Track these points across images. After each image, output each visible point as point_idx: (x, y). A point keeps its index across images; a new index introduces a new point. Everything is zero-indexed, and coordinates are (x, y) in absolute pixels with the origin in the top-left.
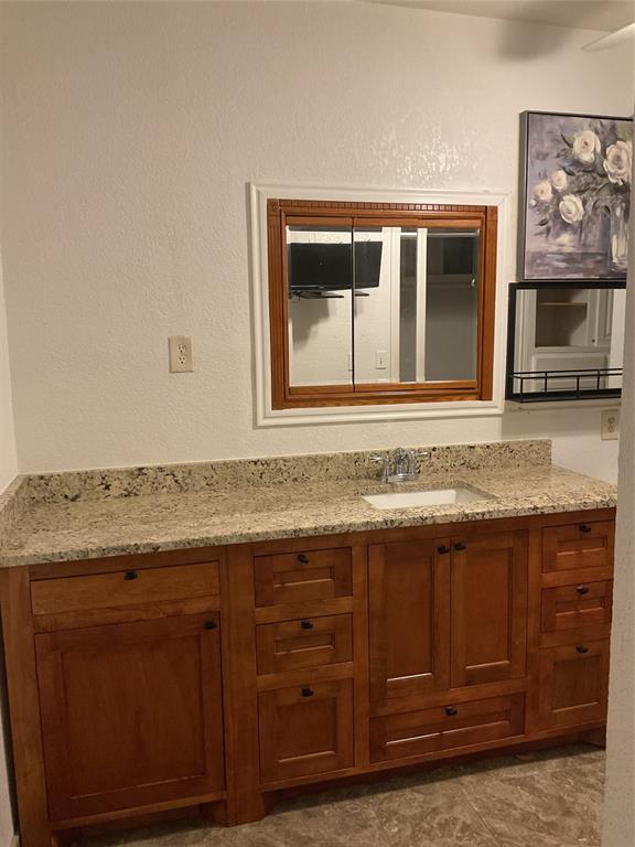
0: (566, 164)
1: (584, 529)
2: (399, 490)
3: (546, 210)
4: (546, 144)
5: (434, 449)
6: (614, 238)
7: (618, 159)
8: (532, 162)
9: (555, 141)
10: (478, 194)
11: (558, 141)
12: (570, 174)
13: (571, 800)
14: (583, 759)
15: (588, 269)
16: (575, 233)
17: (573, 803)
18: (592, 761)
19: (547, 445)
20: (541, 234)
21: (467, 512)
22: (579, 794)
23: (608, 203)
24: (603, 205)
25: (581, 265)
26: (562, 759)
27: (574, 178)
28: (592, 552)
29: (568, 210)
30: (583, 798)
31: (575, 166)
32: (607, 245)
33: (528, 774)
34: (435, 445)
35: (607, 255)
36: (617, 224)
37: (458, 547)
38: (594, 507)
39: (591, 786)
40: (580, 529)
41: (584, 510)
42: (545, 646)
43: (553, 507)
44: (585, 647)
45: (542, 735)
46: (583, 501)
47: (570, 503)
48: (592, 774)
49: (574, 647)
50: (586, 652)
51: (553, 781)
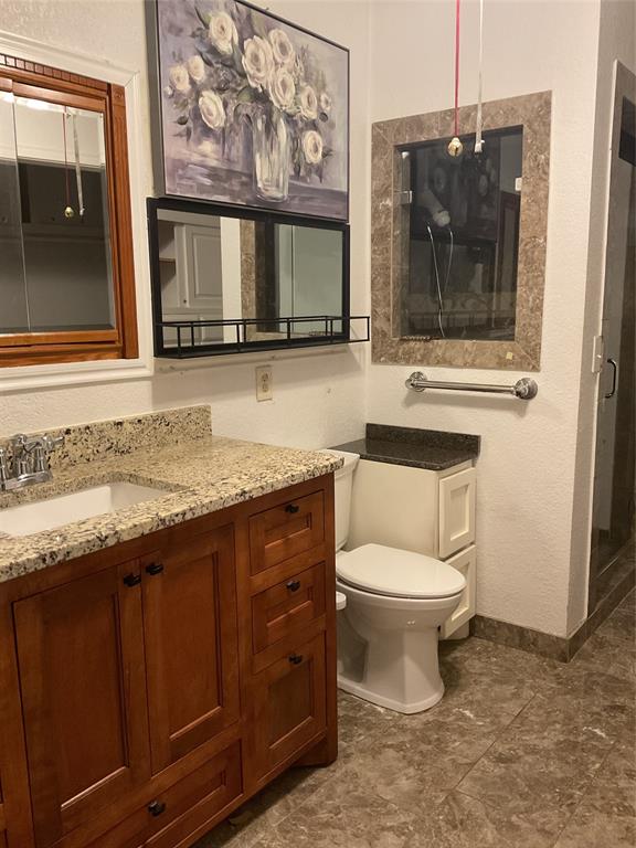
0: (203, 50)
1: (290, 509)
2: (28, 498)
3: (185, 105)
4: (178, 14)
5: (68, 432)
6: (258, 156)
7: (255, 58)
8: (163, 34)
9: (189, 13)
10: (97, 62)
11: (191, 14)
12: (208, 63)
14: (304, 790)
15: (233, 191)
16: (218, 142)
18: (313, 789)
19: (205, 411)
20: (180, 135)
21: (163, 515)
22: (321, 843)
23: (249, 111)
24: (244, 112)
25: (226, 185)
27: (212, 70)
28: (299, 535)
29: (208, 110)
31: (212, 55)
32: (251, 164)
33: (253, 842)
34: (68, 426)
35: (252, 177)
36: (259, 141)
37: (152, 569)
38: (301, 480)
39: (326, 825)
40: (287, 510)
41: (292, 486)
42: (258, 670)
43: (262, 487)
44: (298, 655)
45: (261, 783)
46: (289, 474)
47: (278, 479)
48: (321, 806)
49: (288, 660)
50: (300, 661)
51: (285, 838)
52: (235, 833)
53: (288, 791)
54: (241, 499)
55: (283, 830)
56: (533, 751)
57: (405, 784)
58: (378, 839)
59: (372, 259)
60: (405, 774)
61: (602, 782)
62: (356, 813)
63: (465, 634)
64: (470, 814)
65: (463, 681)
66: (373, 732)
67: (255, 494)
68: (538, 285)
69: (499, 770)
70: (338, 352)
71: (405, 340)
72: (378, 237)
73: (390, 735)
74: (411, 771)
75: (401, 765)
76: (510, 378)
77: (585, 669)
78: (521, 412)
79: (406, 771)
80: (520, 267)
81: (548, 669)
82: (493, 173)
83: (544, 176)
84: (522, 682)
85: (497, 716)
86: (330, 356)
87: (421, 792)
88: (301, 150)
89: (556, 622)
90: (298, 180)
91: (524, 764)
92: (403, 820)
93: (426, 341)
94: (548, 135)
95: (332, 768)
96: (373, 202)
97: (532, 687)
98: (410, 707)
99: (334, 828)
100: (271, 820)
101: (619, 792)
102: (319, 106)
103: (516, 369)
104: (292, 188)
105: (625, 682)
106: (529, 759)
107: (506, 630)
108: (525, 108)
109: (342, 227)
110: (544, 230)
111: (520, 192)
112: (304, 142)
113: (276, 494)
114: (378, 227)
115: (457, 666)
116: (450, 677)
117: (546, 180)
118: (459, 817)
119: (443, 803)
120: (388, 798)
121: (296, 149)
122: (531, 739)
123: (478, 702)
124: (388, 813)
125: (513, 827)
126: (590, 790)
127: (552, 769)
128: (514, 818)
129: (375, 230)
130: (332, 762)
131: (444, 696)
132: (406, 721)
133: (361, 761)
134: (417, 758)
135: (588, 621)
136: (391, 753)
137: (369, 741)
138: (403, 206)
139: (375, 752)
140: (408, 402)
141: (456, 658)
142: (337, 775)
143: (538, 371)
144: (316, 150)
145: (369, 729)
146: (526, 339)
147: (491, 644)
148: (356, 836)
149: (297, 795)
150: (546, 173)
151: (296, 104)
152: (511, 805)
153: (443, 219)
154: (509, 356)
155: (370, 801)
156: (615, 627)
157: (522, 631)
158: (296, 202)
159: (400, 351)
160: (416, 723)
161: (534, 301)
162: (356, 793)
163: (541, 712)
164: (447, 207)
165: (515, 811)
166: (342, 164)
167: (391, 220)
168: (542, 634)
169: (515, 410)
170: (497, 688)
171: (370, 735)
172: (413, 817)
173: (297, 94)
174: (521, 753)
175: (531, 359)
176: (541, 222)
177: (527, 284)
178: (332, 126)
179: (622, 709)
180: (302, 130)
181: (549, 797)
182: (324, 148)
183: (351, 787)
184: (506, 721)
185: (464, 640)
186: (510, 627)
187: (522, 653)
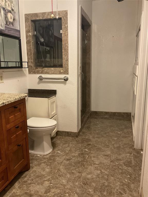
1: (15, 107)
13: (29, 191)
14: (23, 177)
17: (30, 191)
22: (30, 188)
26: (18, 182)
28: (18, 114)
30: (31, 188)
33: (12, 193)
38: (18, 100)
39: (30, 184)
40: (14, 108)
41: (16, 101)
42: (10, 149)
43: (8, 102)
44: (20, 144)
45: (13, 177)
46: (15, 98)
47: (12, 100)
48: (28, 180)
49: (17, 146)
50: (20, 146)
51: (20, 189)
52: (7, 192)
53: (19, 178)
54: (3, 105)
55: (20, 188)
56: (74, 156)
57: (47, 170)
58: (44, 183)
59: (27, 48)
60: (47, 168)
61: (89, 160)
62: (37, 179)
63: (55, 135)
64: (63, 173)
65: (57, 145)
66: (38, 161)
67: (7, 103)
68: (67, 55)
69: (68, 162)
70: (20, 71)
71: (37, 68)
72: (28, 42)
73: (42, 160)
74: (48, 167)
75: (46, 166)
76: (62, 76)
77: (81, 138)
78: (65, 84)
79: (47, 167)
80: (63, 50)
81: (74, 139)
82: (52, 30)
83: (67, 30)
84: (69, 143)
85: (65, 151)
86: (18, 72)
87: (52, 171)
88: (7, 18)
89: (75, 129)
90: (7, 25)
91: (73, 160)
92: (49, 178)
93: (42, 68)
94: (67, 20)
95: (29, 171)
96: (26, 34)
97: (71, 144)
98: (46, 153)
99: (32, 184)
100: (16, 186)
101: (93, 161)
102: (11, 7)
103: (63, 74)
104: (5, 27)
105: (90, 139)
106: (74, 158)
107: (64, 133)
108: (62, 14)
109: (19, 39)
110: (68, 42)
111: (62, 33)
112: (8, 16)
113: (12, 103)
114: (28, 40)
115: (55, 143)
116: (54, 145)
117: (67, 31)
118: (61, 174)
119: (57, 172)
120: (44, 174)
121: (6, 17)
122: (73, 154)
123: (61, 149)
124: (45, 177)
125: (73, 173)
126: (87, 162)
127: (79, 159)
128: (73, 171)
129: (27, 41)
130: (29, 169)
131: (53, 149)
132: (45, 157)
133: (36, 168)
134: (49, 164)
135: (81, 128)
136: (43, 164)
137: (37, 163)
138: (34, 35)
139: (39, 165)
140: (39, 83)
141: (54, 141)
142: (31, 172)
143: (68, 74)
144: (11, 18)
145: (37, 160)
146: (65, 67)
147: (61, 137)
148: (38, 184)
149: (21, 179)
150: (67, 29)
151: (5, 5)
152: (72, 169)
153: (42, 40)
154: (62, 71)
155: (40, 176)
156: (85, 129)
157: (68, 132)
158: (7, 31)
159: (36, 71)
160: (47, 157)
161: (66, 58)
162: (36, 175)
163: (74, 148)
164: (43, 37)
165: (72, 170)
166: (18, 23)
167: (31, 38)
168: (72, 132)
169: (64, 83)
170: (64, 145)
171: (37, 161)
172: (51, 177)
173: (5, 3)
174: (72, 158)
175: (66, 72)
176: (67, 40)
177: (65, 55)
178: (15, 13)
179: (90, 145)
180: (7, 13)
181: (79, 165)
182: (13, 18)
183: (35, 174)
184: (67, 152)
185: (55, 137)
186: (65, 132)
187: (68, 137)
